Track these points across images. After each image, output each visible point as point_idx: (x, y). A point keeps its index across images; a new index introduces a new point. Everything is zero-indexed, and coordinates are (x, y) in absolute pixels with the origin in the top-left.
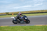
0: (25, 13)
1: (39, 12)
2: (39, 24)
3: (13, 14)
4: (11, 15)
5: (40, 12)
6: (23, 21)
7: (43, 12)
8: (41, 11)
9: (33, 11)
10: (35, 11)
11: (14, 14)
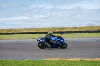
0: (25, 31)
1: (54, 31)
2: (52, 57)
5: (57, 31)
7: (63, 31)
8: (59, 29)
9: (42, 29)
10: (46, 29)
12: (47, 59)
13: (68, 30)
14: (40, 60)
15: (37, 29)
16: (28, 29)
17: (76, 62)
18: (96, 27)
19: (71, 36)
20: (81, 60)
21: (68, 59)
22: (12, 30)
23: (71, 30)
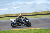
1: (17, 15)
6: (24, 24)
9: (11, 14)
10: (13, 14)
15: (8, 15)
16: (4, 15)
18: (38, 12)
20: (30, 29)
23: (25, 15)
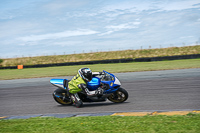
0: (73, 60)
1: (131, 56)
3: (20, 67)
4: (12, 68)
5: (138, 56)
7: (150, 56)
8: (141, 52)
9: (108, 53)
10: (116, 53)
11: (25, 67)
12: (122, 115)
13: (160, 55)
14: (108, 116)
15: (97, 54)
16: (80, 56)
17: (179, 117)
19: (166, 67)
20: (189, 114)
21: (163, 114)
22: (47, 58)
23: (165, 54)
